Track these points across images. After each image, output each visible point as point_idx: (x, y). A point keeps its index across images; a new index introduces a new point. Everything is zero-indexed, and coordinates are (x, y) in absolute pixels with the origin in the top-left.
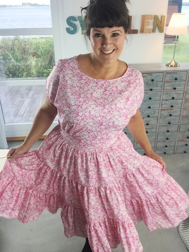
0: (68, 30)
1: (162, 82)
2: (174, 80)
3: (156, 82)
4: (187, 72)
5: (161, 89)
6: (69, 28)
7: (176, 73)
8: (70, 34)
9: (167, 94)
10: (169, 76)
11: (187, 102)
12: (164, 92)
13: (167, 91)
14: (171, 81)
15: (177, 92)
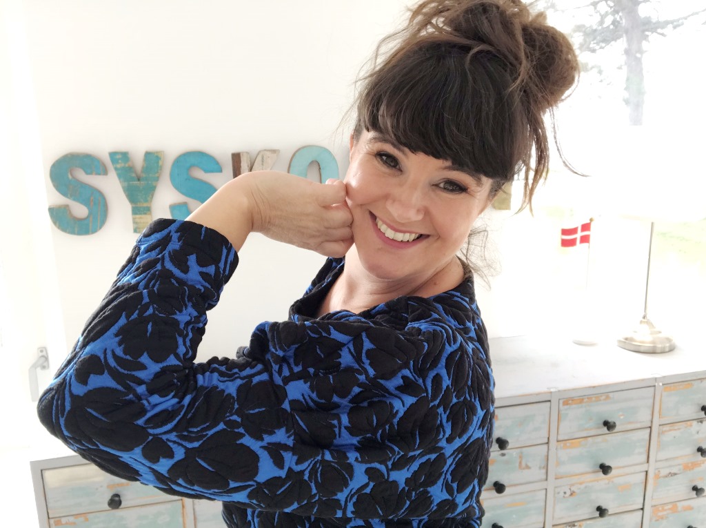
0: (61, 218)
1: (548, 443)
2: (600, 432)
3: (519, 450)
4: (653, 388)
5: (544, 477)
6: (66, 207)
7: (605, 400)
8: (72, 232)
9: (571, 494)
10: (573, 412)
11: (662, 518)
12: (557, 490)
13: (573, 485)
14: (584, 434)
15: (616, 480)
